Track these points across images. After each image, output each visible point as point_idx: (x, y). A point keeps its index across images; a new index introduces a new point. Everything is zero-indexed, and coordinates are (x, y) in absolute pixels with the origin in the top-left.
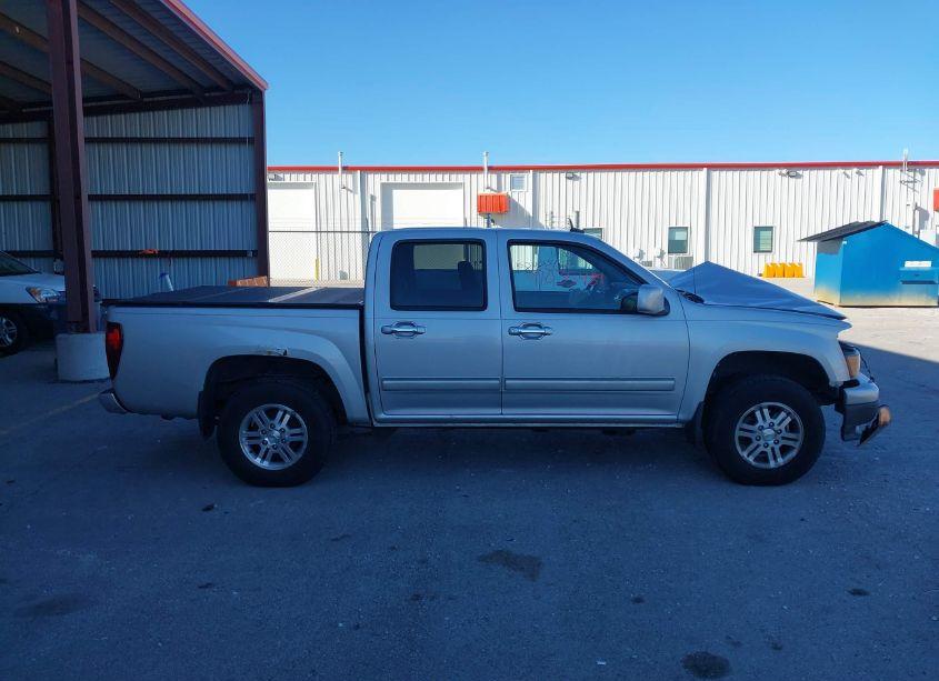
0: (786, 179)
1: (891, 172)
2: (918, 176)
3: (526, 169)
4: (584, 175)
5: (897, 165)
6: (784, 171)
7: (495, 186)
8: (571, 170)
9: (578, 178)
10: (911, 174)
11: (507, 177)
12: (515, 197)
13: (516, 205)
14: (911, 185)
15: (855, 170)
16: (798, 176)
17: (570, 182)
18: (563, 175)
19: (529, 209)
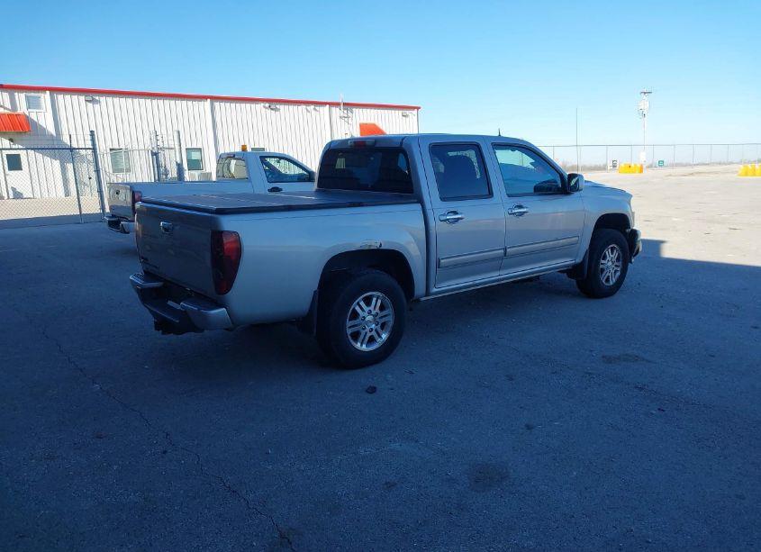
0: (269, 111)
1: (333, 109)
2: (350, 114)
3: (43, 89)
4: (103, 99)
5: (337, 104)
6: (267, 105)
7: (8, 105)
8: (91, 94)
9: (99, 102)
10: (345, 112)
11: (21, 98)
12: (33, 116)
13: (36, 124)
14: (346, 119)
15: (312, 107)
16: (276, 110)
17: (90, 105)
18: (82, 98)
19: (51, 129)
